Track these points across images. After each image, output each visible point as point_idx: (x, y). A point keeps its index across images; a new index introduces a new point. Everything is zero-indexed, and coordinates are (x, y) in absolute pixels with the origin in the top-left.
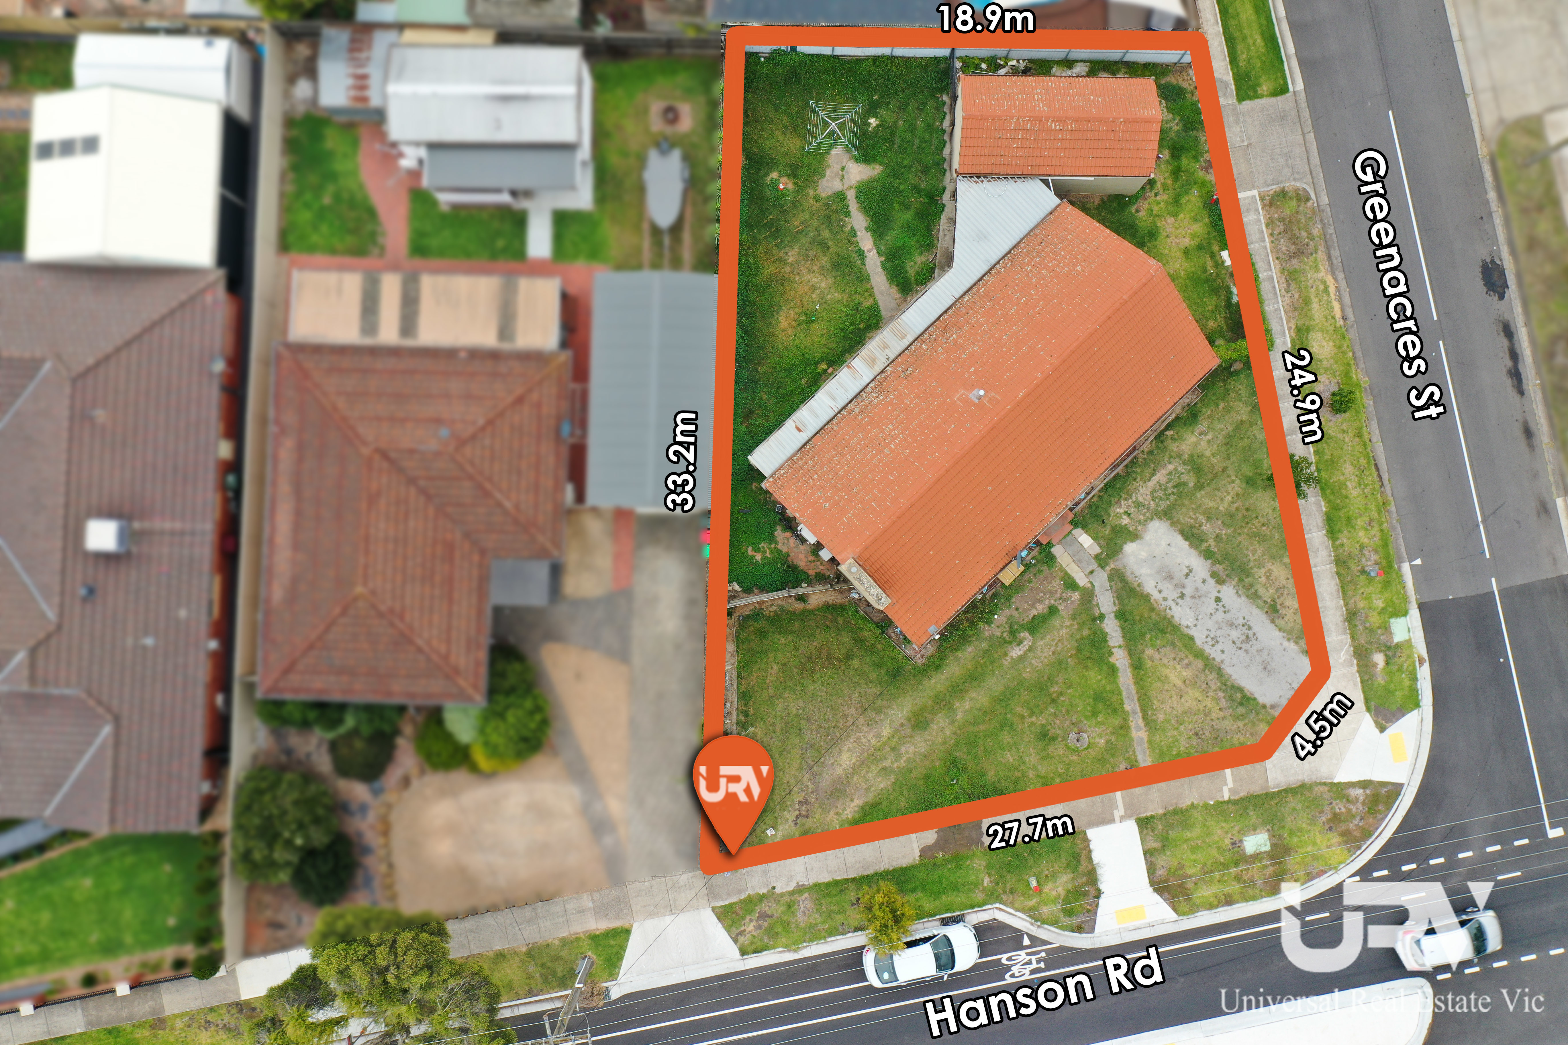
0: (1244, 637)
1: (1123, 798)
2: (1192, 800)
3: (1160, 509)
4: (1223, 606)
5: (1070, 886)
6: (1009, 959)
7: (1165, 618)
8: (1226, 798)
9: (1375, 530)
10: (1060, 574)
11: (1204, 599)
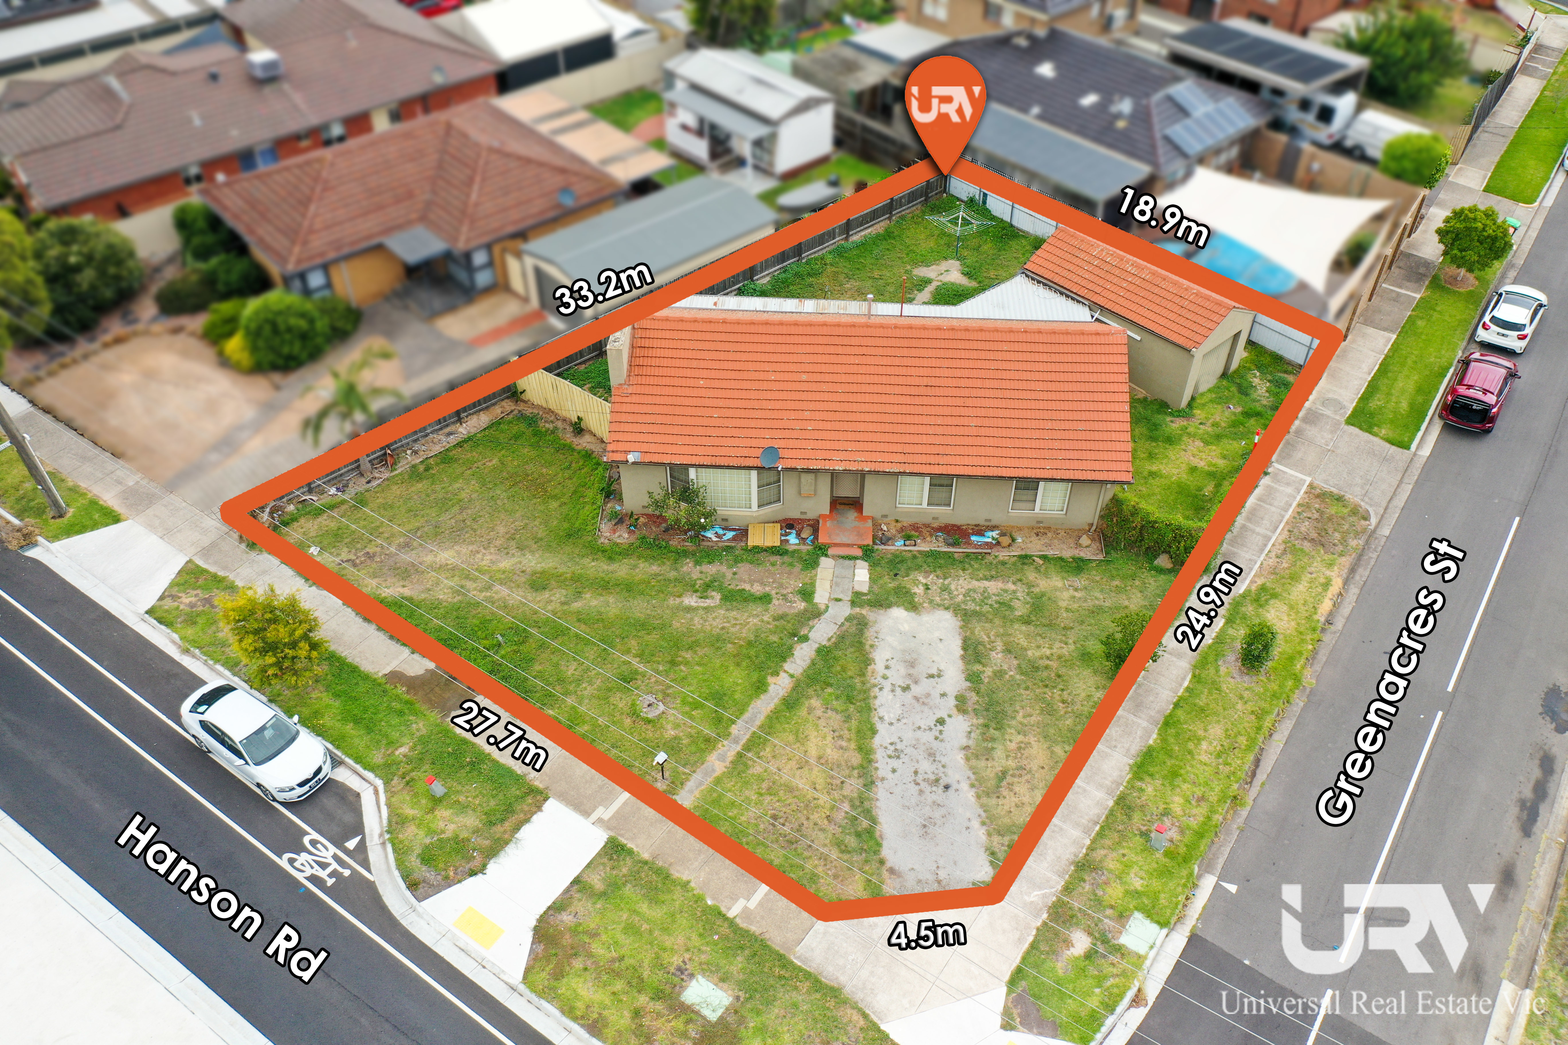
0: (932, 777)
1: (625, 803)
2: (691, 878)
3: (963, 606)
4: (941, 732)
5: (464, 835)
6: (314, 843)
7: (866, 691)
8: (731, 914)
9: (1201, 811)
10: (807, 580)
11: (926, 709)
